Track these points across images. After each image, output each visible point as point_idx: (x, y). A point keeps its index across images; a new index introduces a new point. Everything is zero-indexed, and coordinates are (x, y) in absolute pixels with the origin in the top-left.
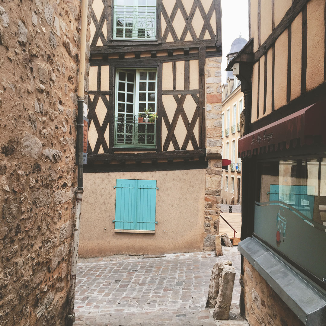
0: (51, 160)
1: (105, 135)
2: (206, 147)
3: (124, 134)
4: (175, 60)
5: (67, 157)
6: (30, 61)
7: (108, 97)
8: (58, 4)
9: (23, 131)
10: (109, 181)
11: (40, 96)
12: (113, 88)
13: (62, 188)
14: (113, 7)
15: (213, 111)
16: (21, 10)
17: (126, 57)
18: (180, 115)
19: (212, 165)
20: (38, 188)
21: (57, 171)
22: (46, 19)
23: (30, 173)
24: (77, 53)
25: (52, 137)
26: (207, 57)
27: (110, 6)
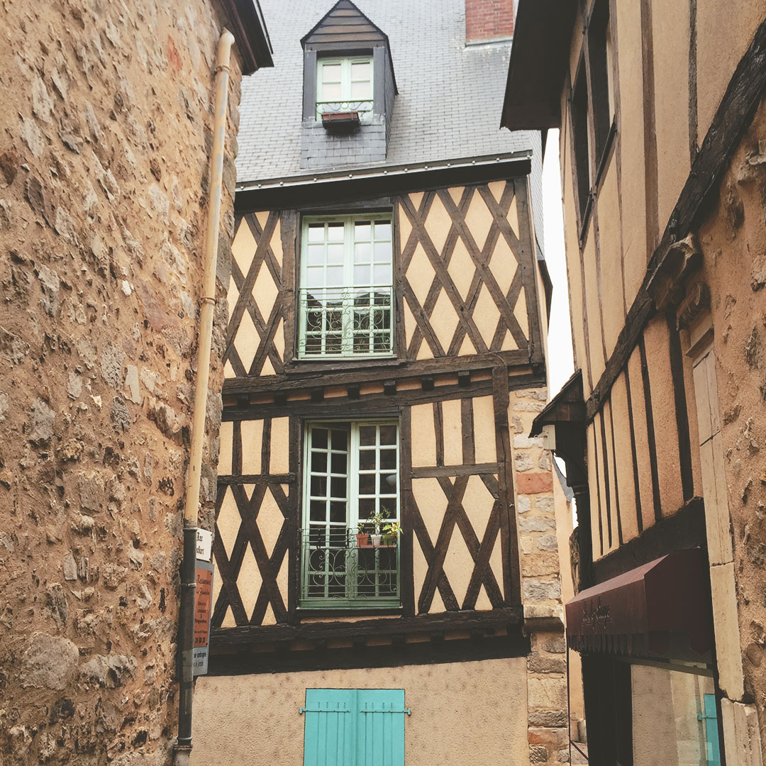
0: (102, 685)
1: (278, 580)
2: (522, 600)
3: (323, 573)
4: (439, 399)
5: (149, 668)
6: (59, 474)
7: (286, 488)
8: (136, 339)
9: (29, 633)
10: (289, 696)
11: (79, 543)
12: (297, 467)
13: (134, 745)
14: (297, 292)
15: (535, 513)
16: (40, 377)
17: (327, 396)
18: (456, 524)
19: (539, 646)
20: (62, 760)
21: (120, 706)
22: (106, 376)
23: (41, 727)
24: (185, 426)
25: (110, 627)
26: (511, 389)
27: (291, 291)
